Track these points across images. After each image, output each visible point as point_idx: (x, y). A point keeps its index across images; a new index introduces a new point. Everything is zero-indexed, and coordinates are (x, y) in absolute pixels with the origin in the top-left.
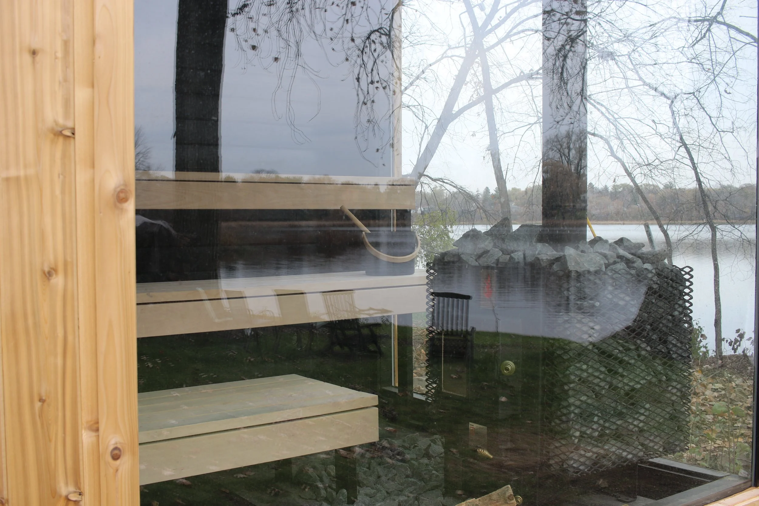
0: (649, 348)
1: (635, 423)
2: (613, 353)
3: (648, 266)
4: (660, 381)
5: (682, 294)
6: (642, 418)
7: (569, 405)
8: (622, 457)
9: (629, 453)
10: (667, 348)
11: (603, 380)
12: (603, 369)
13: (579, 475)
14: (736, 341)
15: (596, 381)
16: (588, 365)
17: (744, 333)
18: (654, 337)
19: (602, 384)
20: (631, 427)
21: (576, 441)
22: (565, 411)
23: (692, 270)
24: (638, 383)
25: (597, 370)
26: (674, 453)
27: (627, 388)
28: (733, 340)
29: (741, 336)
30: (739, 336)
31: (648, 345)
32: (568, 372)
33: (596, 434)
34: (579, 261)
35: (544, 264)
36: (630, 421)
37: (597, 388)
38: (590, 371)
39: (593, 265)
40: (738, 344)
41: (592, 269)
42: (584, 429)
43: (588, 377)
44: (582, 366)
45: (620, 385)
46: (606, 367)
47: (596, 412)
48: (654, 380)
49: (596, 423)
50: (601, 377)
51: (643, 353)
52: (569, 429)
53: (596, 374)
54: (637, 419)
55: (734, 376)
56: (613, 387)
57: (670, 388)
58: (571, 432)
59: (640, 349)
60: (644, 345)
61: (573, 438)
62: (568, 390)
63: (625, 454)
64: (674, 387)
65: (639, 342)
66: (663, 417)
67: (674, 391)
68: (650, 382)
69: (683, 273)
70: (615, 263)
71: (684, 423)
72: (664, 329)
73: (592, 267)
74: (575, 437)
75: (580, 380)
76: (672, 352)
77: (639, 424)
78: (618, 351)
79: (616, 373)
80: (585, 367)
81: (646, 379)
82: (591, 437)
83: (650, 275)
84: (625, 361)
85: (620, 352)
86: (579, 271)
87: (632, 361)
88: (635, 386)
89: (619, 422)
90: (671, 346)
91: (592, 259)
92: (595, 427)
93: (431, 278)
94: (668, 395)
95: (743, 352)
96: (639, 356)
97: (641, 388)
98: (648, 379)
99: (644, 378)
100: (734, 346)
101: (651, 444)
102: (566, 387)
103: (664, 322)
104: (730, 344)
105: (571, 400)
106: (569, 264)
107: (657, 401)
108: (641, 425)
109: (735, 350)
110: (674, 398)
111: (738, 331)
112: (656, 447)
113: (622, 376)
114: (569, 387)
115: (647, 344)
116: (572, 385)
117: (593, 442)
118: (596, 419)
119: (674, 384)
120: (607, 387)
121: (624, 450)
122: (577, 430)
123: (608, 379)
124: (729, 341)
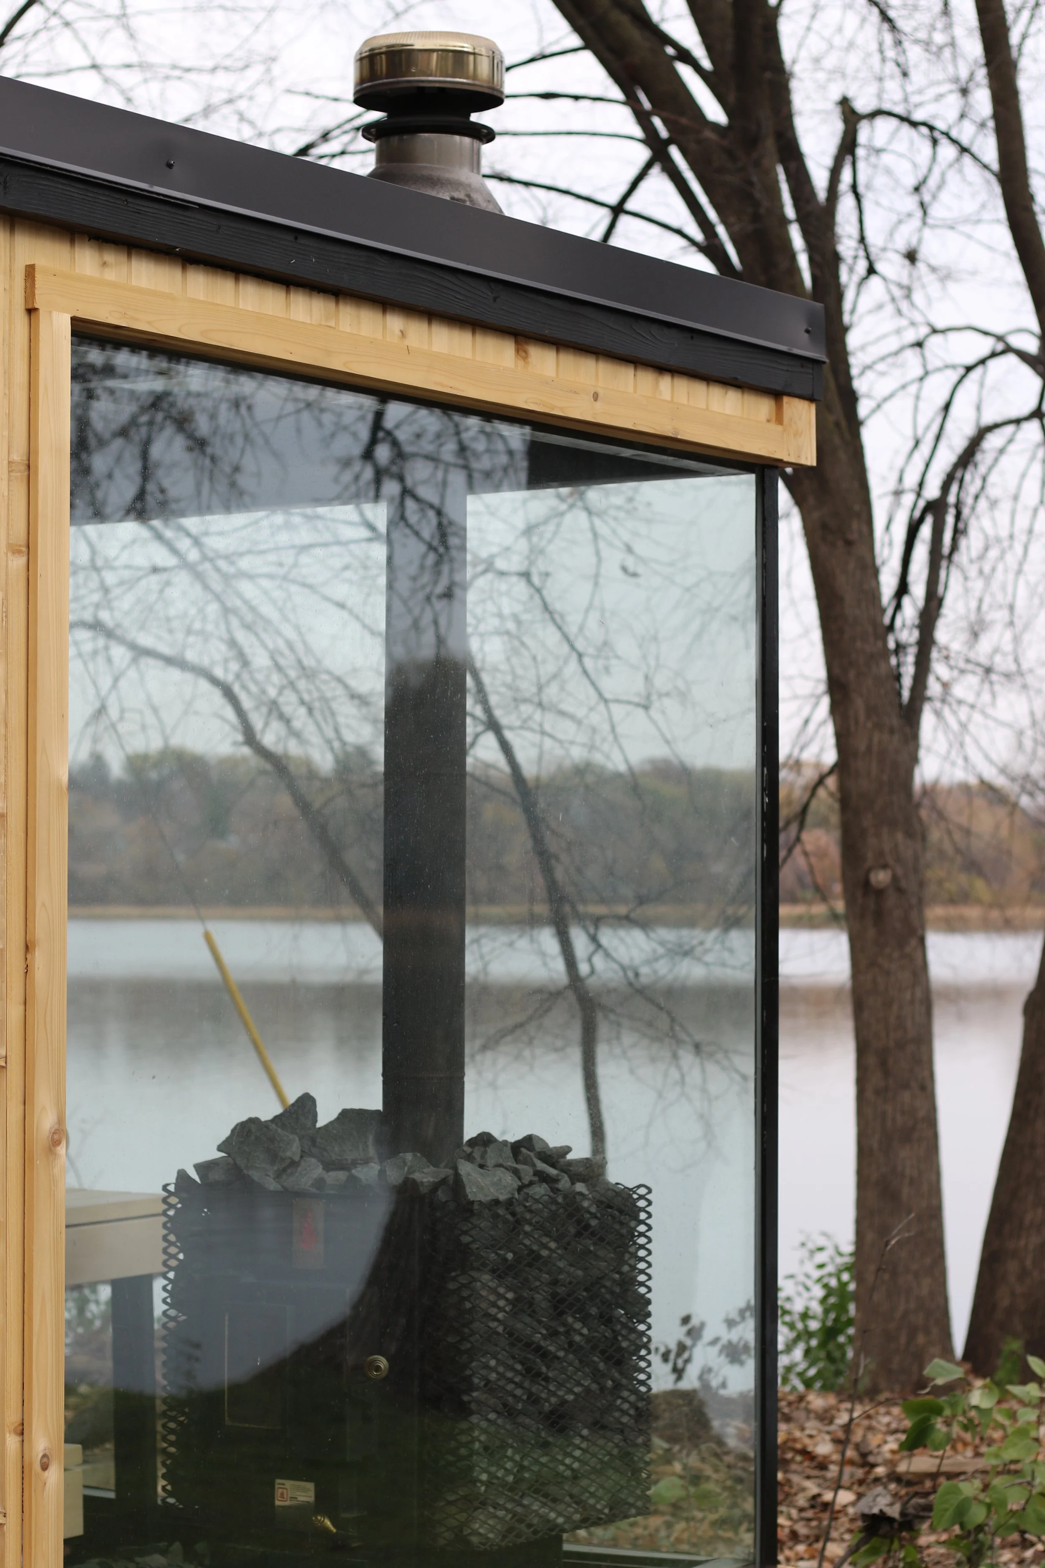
0: (585, 1331)
1: (568, 1461)
2: (533, 1339)
3: (580, 1187)
4: (602, 1389)
5: (632, 1235)
6: (577, 1453)
7: (471, 1429)
8: (549, 1521)
9: (560, 1514)
10: (614, 1331)
11: (519, 1385)
12: (519, 1367)
13: (487, 1547)
14: (682, 1348)
15: (510, 1387)
16: (498, 1360)
17: (702, 1325)
18: (594, 1311)
19: (518, 1392)
20: (561, 1468)
21: (483, 1488)
22: (464, 1438)
23: (650, 1191)
24: (570, 1391)
25: (513, 1369)
26: (626, 1517)
27: (553, 1400)
28: (673, 1347)
29: (695, 1333)
30: (689, 1333)
31: (585, 1325)
32: (468, 1372)
33: (510, 1478)
34: (483, 1184)
35: (424, 1190)
36: (560, 1457)
37: (510, 1399)
38: (501, 1369)
39: (503, 1191)
40: (686, 1355)
41: (502, 1198)
42: (493, 1469)
43: (499, 1380)
44: (489, 1362)
45: (544, 1395)
46: (522, 1364)
47: (510, 1441)
48: (594, 1387)
49: (511, 1459)
50: (517, 1379)
51: (577, 1338)
52: (471, 1468)
53: (510, 1375)
54: (570, 1455)
55: (676, 1448)
56: (534, 1399)
57: (619, 1402)
58: (475, 1474)
59: (572, 1333)
60: (578, 1326)
61: (479, 1484)
62: (470, 1402)
63: (553, 1515)
64: (625, 1400)
65: (570, 1320)
66: (609, 1454)
67: (626, 1406)
68: (588, 1390)
69: (635, 1196)
70: (531, 1183)
71: (642, 1465)
72: (608, 1296)
73: (502, 1193)
74: (481, 1482)
75: (485, 1385)
76: (620, 1338)
77: (573, 1463)
78: (540, 1336)
79: (539, 1374)
80: (493, 1363)
81: (582, 1385)
82: (504, 1484)
83: (586, 1204)
84: (550, 1352)
85: (545, 1338)
86: (483, 1201)
87: (561, 1354)
88: (566, 1397)
89: (544, 1460)
90: (619, 1327)
91: (500, 1180)
92: (509, 1465)
93: (171, 1213)
94: (617, 1414)
95: (701, 1378)
96: (571, 1343)
97: (575, 1400)
98: (586, 1384)
99: (579, 1384)
100: (675, 1364)
101: (592, 1501)
102: (466, 1398)
103: (608, 1284)
104: (665, 1357)
105: (474, 1419)
106: (468, 1190)
107: (598, 1426)
108: (576, 1465)
109: (679, 1373)
110: (625, 1419)
111: (686, 1320)
112: (599, 1506)
113: (547, 1379)
114: (472, 1396)
115: (583, 1323)
116: (475, 1394)
117: (506, 1492)
118: (510, 1452)
119: (625, 1394)
120: (525, 1397)
121: (552, 1509)
122: (485, 1471)
123: (526, 1384)
124: (662, 1350)
